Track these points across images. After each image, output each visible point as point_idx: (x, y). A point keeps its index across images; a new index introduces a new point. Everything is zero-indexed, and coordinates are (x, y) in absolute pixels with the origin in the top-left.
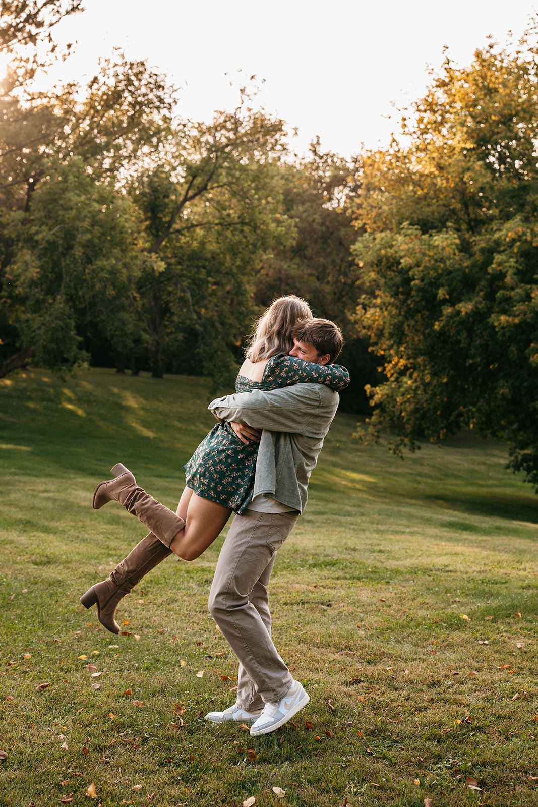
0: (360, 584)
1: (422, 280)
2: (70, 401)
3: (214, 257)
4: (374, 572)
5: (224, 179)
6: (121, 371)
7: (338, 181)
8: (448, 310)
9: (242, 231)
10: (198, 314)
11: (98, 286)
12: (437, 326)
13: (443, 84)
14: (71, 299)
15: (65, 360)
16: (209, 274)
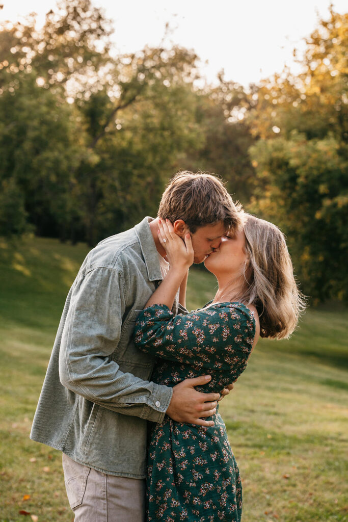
0: (262, 454)
1: (306, 177)
2: (19, 263)
3: (139, 154)
4: (273, 439)
5: (149, 93)
6: (63, 240)
7: (236, 102)
8: (327, 202)
9: (162, 136)
10: (124, 198)
11: (44, 173)
12: (318, 215)
13: (325, 24)
14: (22, 182)
15: (15, 231)
16: (135, 167)
